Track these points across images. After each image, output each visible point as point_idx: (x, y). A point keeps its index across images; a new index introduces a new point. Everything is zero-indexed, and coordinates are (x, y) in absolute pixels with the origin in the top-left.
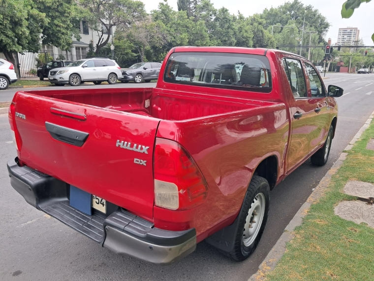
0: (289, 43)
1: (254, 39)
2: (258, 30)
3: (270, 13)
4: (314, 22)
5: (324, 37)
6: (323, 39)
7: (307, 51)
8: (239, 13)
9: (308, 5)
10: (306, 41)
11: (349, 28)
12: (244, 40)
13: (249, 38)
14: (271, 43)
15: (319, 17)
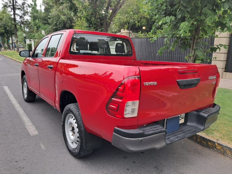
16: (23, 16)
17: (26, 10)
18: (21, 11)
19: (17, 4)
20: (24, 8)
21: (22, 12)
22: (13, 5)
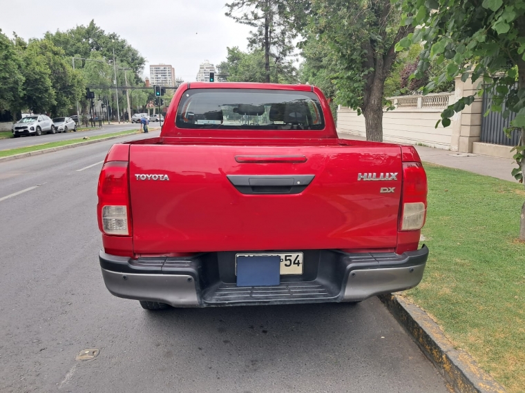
0: (100, 84)
1: (52, 76)
2: (55, 63)
3: (57, 38)
4: (124, 56)
5: (140, 76)
6: (140, 78)
7: (124, 92)
8: (16, 36)
9: (111, 33)
10: (120, 81)
11: (162, 66)
12: (38, 77)
13: (45, 74)
14: (78, 82)
15: (129, 49)
16: (281, 56)
17: (289, 45)
18: (279, 47)
19: (272, 35)
20: (283, 41)
21: (281, 49)
22: (266, 38)
